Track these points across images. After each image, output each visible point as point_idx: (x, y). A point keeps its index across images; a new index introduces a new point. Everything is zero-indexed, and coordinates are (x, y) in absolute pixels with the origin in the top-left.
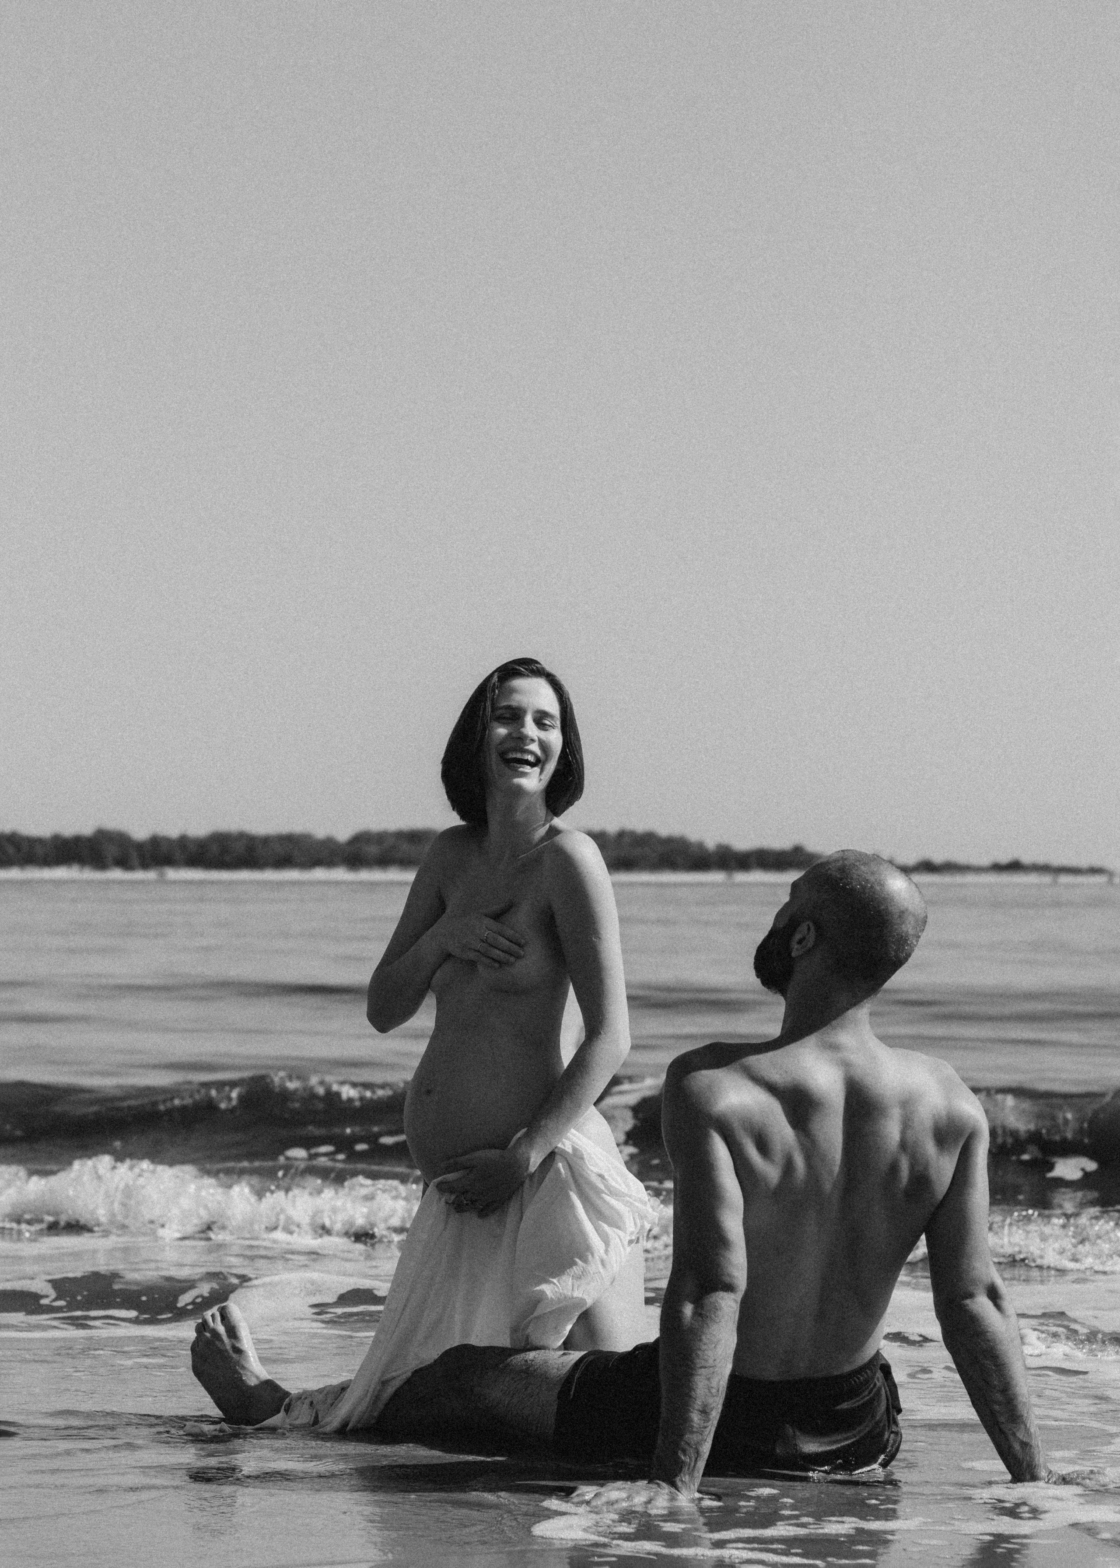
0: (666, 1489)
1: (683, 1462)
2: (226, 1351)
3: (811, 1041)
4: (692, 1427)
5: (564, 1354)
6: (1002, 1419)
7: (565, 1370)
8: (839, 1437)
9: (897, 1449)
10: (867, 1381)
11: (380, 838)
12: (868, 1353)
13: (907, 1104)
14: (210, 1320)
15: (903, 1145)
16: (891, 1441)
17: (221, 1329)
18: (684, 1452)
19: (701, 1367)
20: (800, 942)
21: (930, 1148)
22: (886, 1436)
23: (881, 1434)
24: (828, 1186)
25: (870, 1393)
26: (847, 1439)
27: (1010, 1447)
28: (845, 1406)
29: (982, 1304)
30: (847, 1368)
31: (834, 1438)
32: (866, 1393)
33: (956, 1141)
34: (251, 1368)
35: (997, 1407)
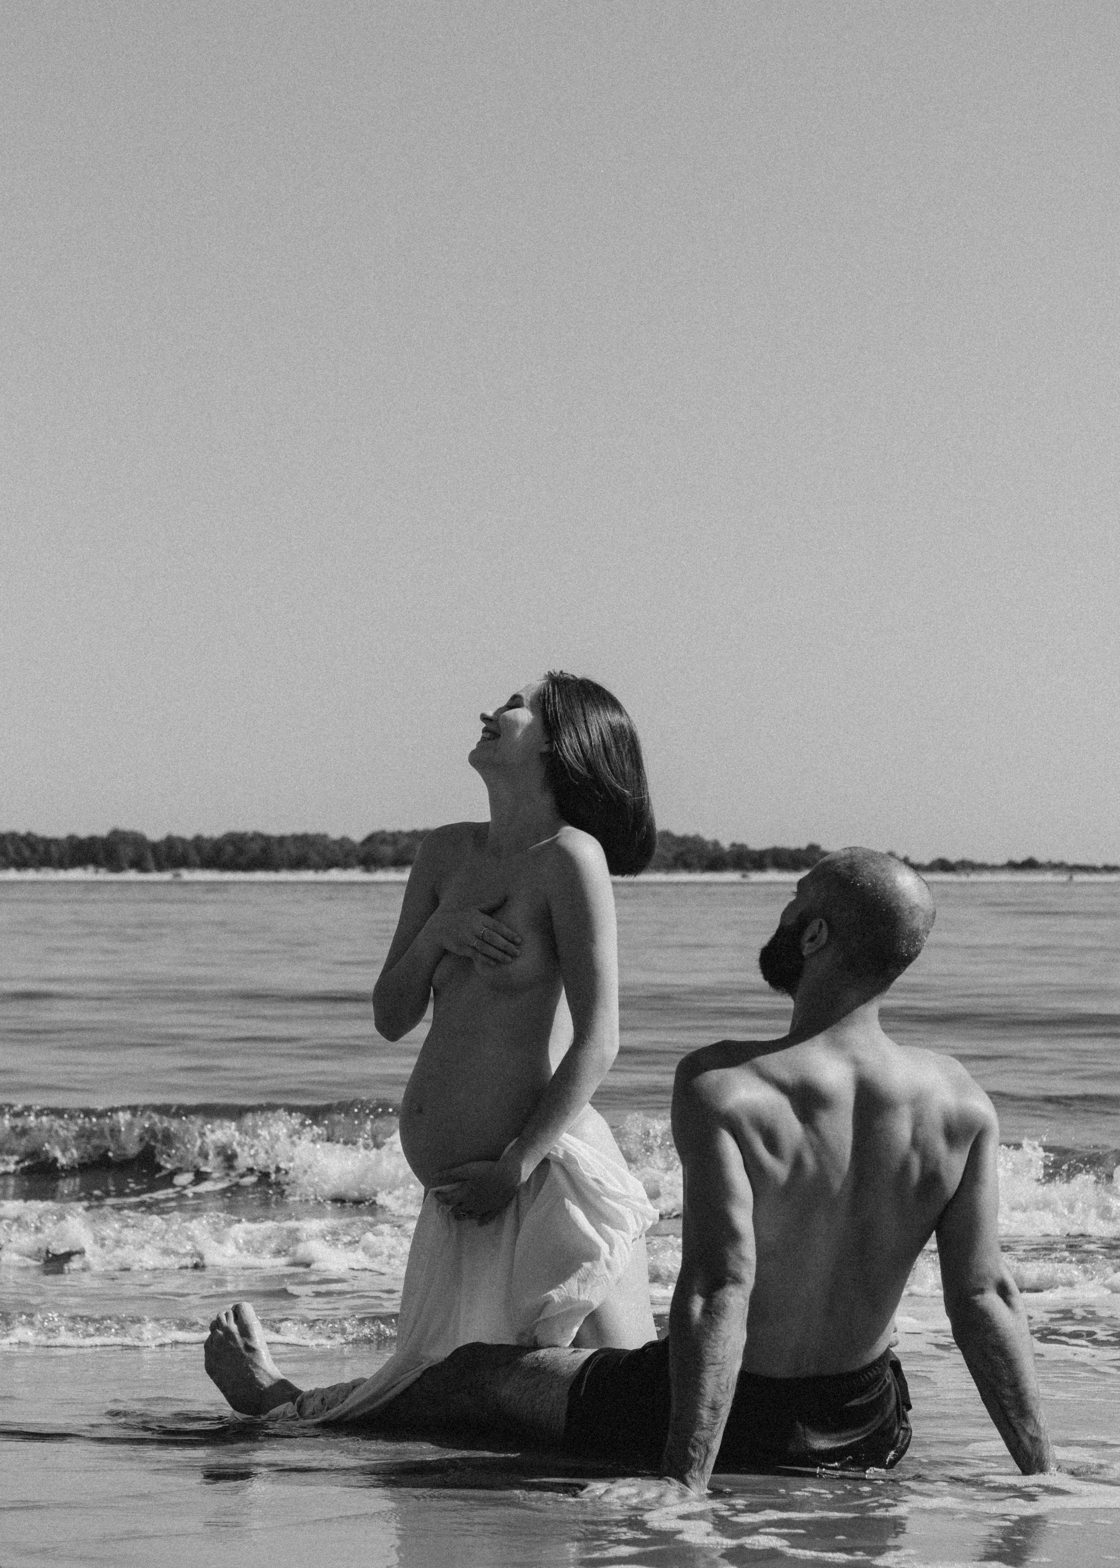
0: (676, 1485)
1: (694, 1459)
2: (240, 1349)
3: (820, 1039)
4: (701, 1423)
5: (575, 1352)
6: (1012, 1414)
7: (575, 1368)
8: (848, 1434)
9: (907, 1446)
10: (877, 1379)
11: (395, 837)
12: (880, 1349)
13: (918, 1101)
14: (224, 1318)
15: (915, 1142)
16: (901, 1437)
17: (234, 1328)
18: (694, 1448)
19: (710, 1365)
20: (812, 939)
21: (940, 1145)
22: (896, 1431)
23: (892, 1429)
24: (837, 1184)
25: (880, 1389)
26: (858, 1435)
27: (1020, 1442)
28: (855, 1402)
29: (991, 1300)
30: (858, 1366)
31: (843, 1435)
32: (877, 1389)
33: (966, 1139)
34: (263, 1367)
35: (1006, 1402)
